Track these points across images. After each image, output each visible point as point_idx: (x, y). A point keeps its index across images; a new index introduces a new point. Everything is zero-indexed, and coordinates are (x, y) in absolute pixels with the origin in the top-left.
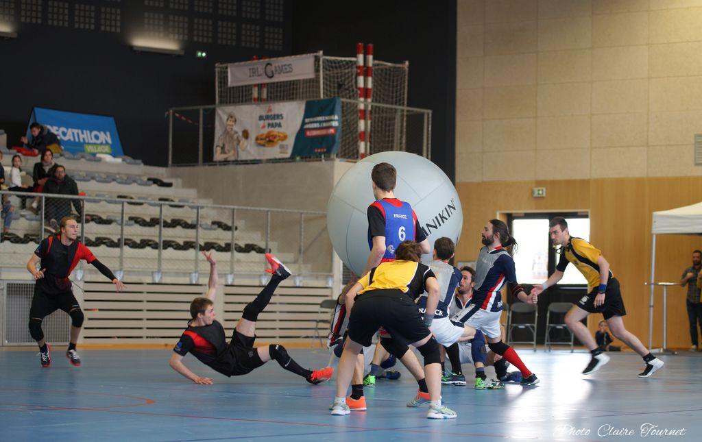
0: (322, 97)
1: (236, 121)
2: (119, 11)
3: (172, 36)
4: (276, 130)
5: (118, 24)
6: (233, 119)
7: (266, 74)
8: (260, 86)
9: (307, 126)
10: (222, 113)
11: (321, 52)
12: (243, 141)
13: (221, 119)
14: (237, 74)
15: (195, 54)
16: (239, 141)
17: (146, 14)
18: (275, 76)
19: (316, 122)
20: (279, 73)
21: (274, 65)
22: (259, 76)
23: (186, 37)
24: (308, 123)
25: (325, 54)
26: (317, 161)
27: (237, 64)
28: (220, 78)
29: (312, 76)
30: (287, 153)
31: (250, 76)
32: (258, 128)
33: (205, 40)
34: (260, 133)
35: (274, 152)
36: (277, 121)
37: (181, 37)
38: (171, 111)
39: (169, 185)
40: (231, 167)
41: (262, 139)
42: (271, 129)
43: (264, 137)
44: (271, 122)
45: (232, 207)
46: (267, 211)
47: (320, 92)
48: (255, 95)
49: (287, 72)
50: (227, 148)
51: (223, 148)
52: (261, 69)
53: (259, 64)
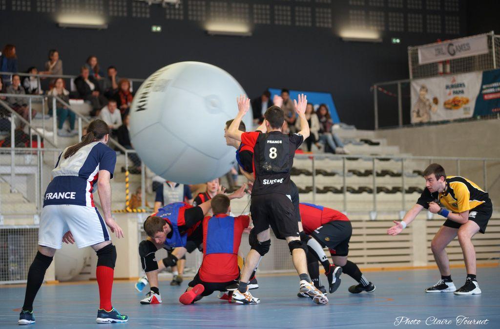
0: (495, 67)
1: (427, 91)
2: (330, 11)
3: (372, 28)
4: (460, 96)
5: (330, 20)
6: (425, 89)
7: (449, 52)
8: (444, 63)
9: (484, 92)
10: (416, 86)
11: (493, 32)
12: (434, 106)
13: (415, 90)
14: (426, 54)
15: (390, 41)
16: (430, 107)
17: (351, 12)
18: (456, 53)
19: (492, 88)
20: (460, 51)
21: (455, 45)
22: (443, 54)
23: (383, 28)
24: (485, 89)
25: (495, 33)
26: (493, 118)
27: (425, 46)
28: (412, 58)
29: (485, 51)
30: (469, 113)
31: (436, 55)
32: (445, 96)
33: (398, 29)
34: (447, 100)
35: (459, 113)
36: (460, 89)
37: (379, 28)
38: (375, 86)
39: (377, 144)
40: (426, 128)
41: (449, 104)
42: (455, 95)
43: (451, 101)
44: (455, 90)
45: (429, 157)
46: (457, 160)
47: (493, 64)
48: (441, 69)
49: (466, 50)
50: (421, 112)
51: (418, 113)
52: (445, 49)
53: (443, 45)
